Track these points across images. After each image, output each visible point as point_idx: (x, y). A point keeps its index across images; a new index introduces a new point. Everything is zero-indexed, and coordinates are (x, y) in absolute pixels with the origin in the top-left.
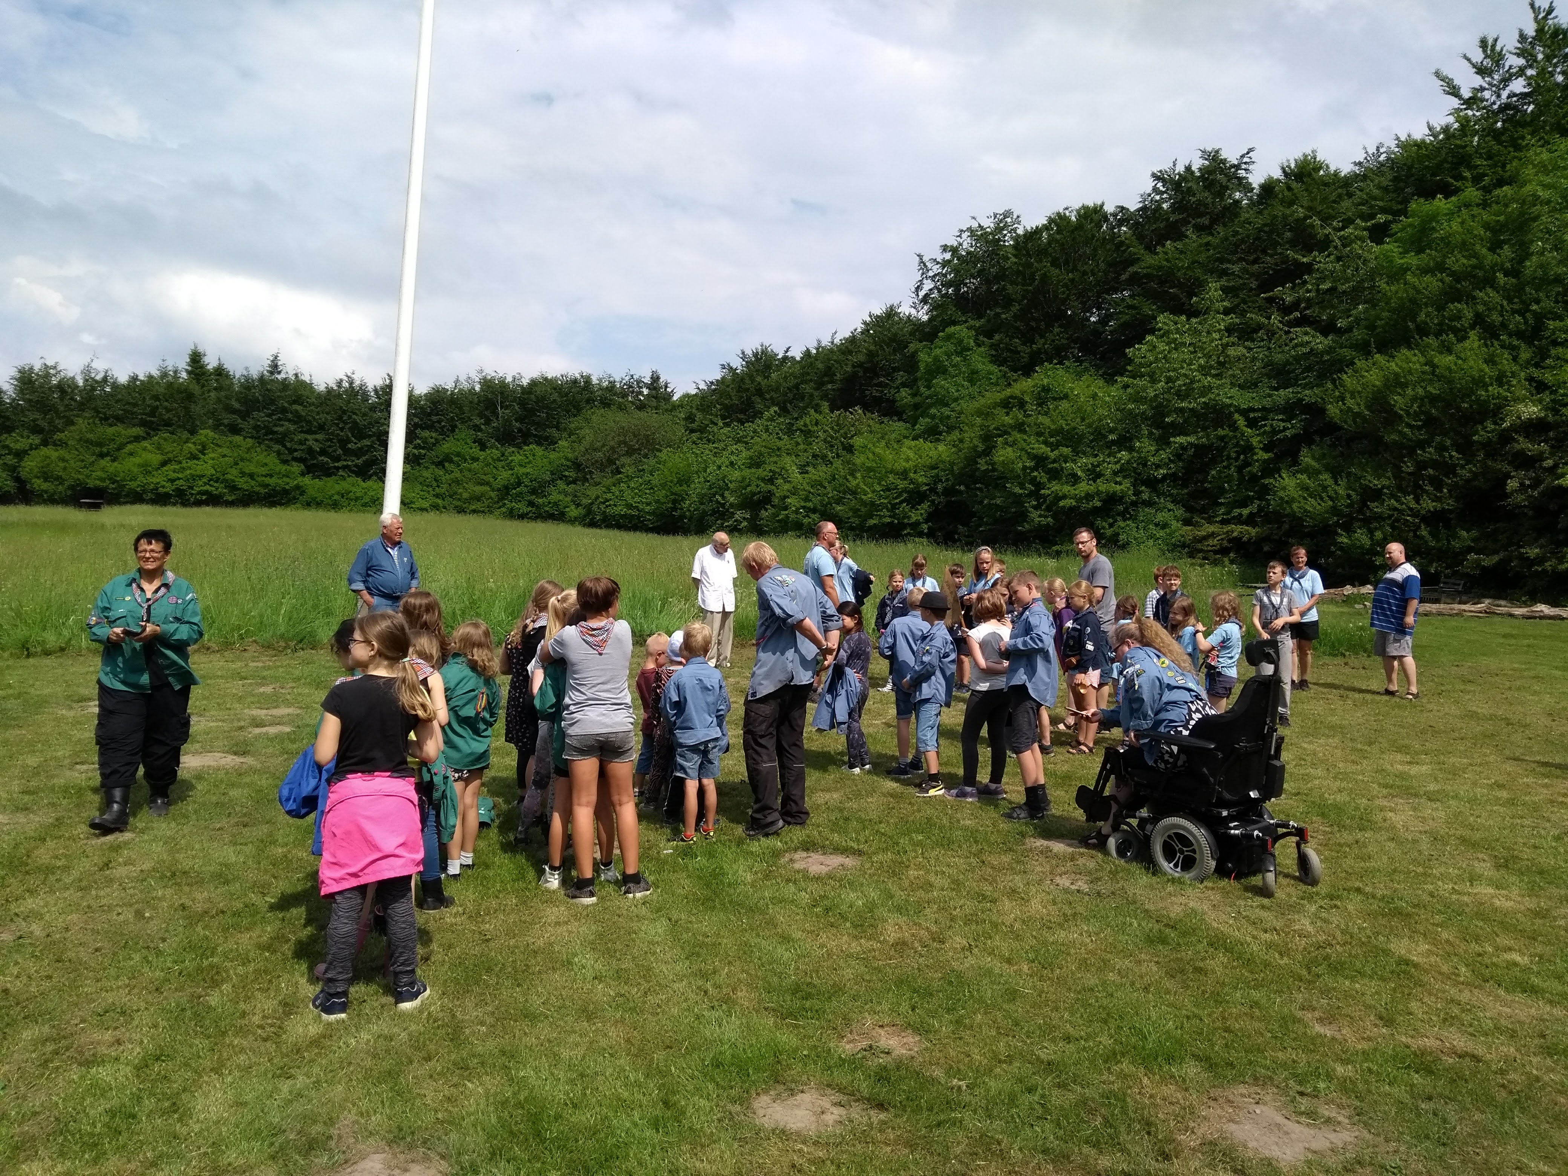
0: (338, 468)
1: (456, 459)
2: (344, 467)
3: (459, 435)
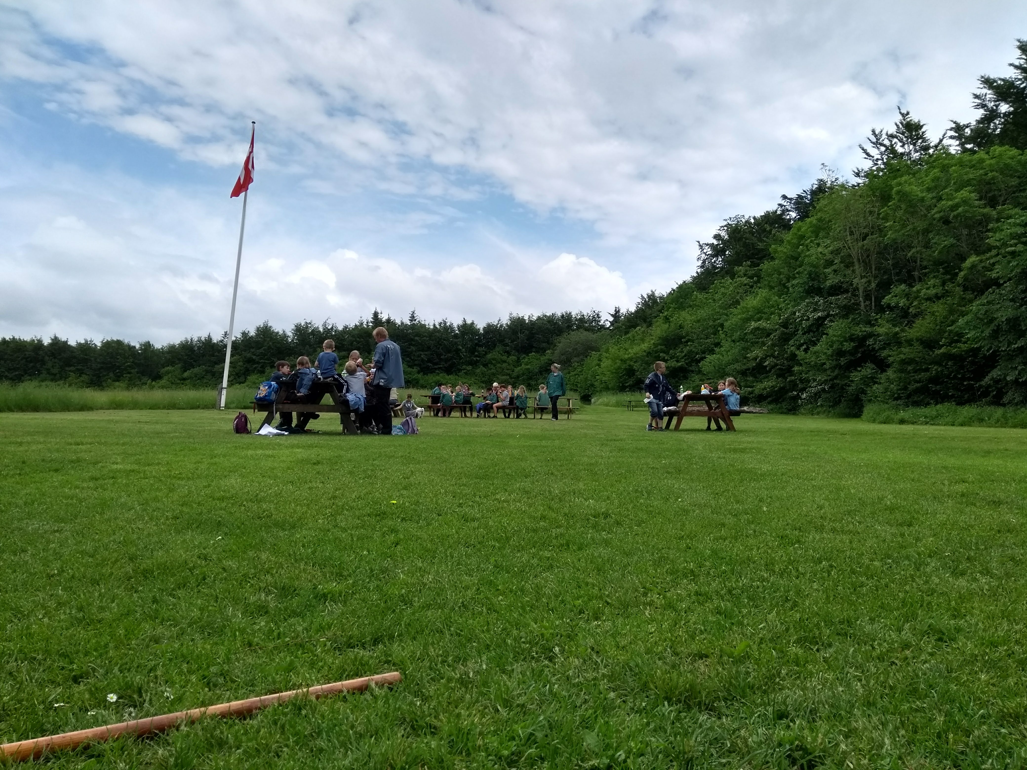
0: (436, 369)
1: (494, 362)
2: (440, 368)
3: (497, 349)
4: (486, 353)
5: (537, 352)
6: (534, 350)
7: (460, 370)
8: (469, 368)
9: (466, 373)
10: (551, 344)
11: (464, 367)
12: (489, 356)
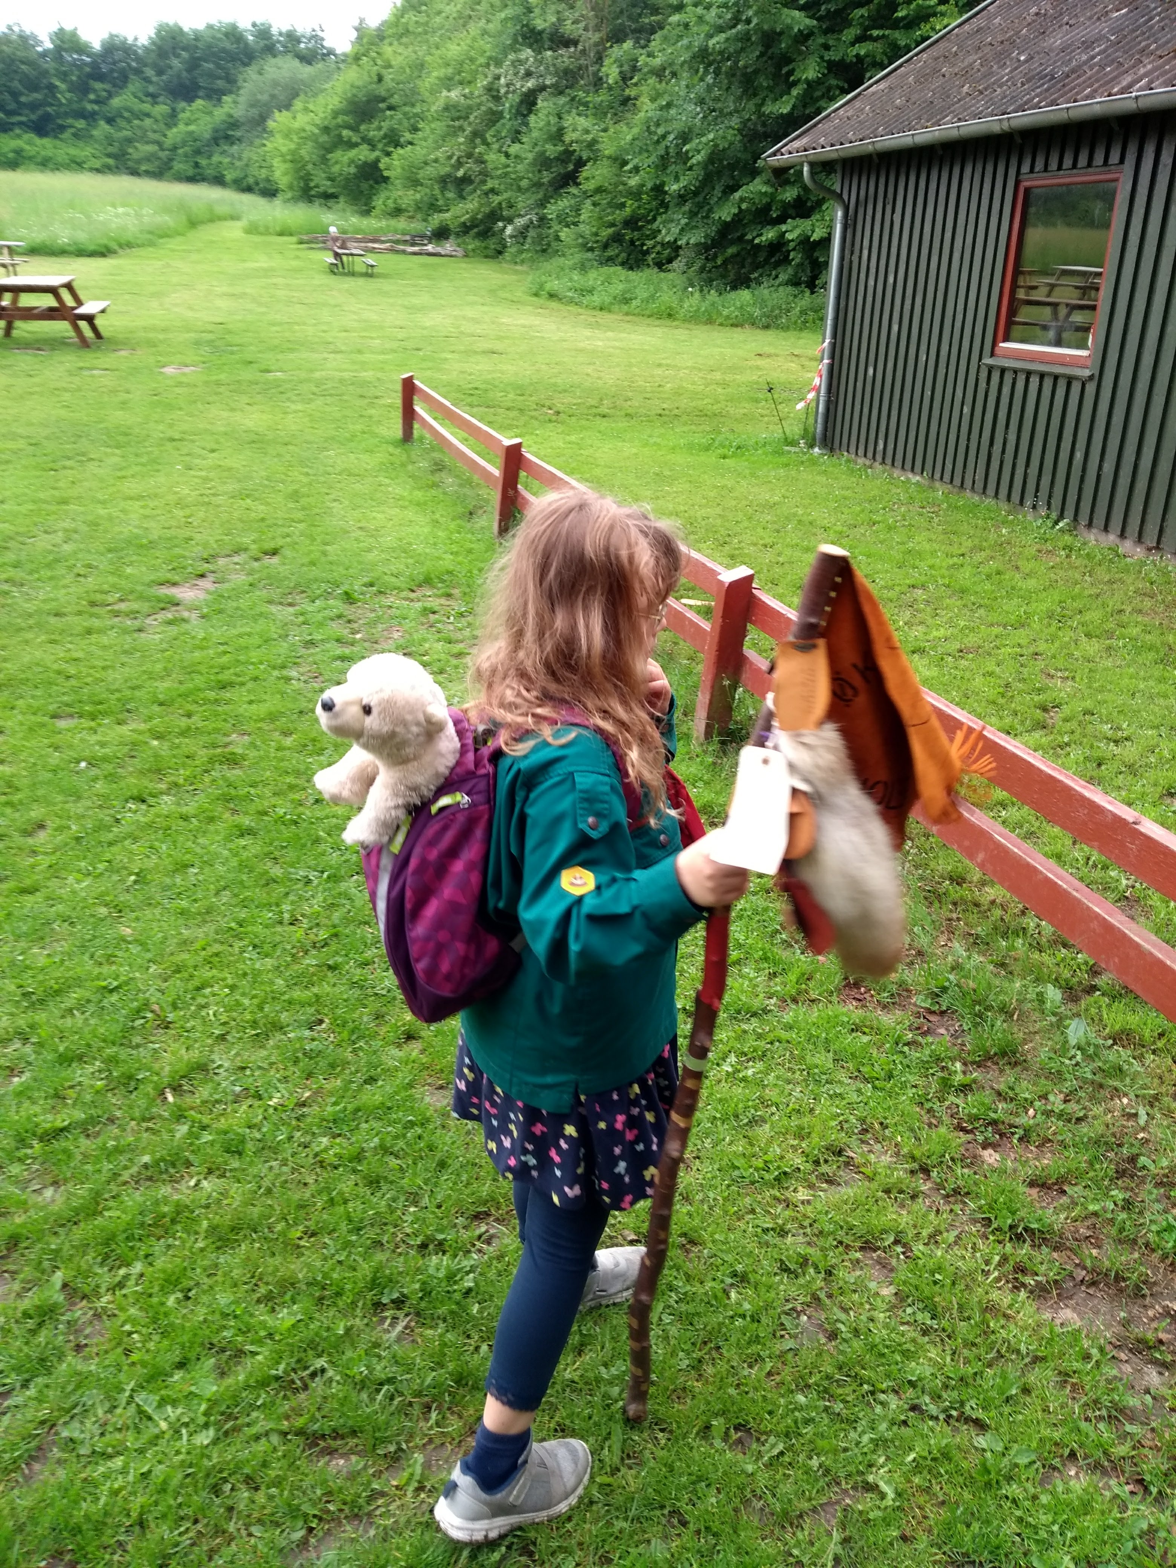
1: (126, 114)
2: (20, 124)
3: (131, 87)
4: (110, 95)
5: (208, 97)
6: (201, 94)
7: (62, 128)
8: (81, 124)
9: (75, 135)
10: (231, 84)
11: (70, 121)
12: (116, 102)
